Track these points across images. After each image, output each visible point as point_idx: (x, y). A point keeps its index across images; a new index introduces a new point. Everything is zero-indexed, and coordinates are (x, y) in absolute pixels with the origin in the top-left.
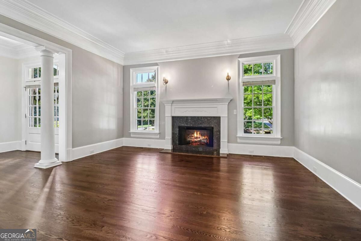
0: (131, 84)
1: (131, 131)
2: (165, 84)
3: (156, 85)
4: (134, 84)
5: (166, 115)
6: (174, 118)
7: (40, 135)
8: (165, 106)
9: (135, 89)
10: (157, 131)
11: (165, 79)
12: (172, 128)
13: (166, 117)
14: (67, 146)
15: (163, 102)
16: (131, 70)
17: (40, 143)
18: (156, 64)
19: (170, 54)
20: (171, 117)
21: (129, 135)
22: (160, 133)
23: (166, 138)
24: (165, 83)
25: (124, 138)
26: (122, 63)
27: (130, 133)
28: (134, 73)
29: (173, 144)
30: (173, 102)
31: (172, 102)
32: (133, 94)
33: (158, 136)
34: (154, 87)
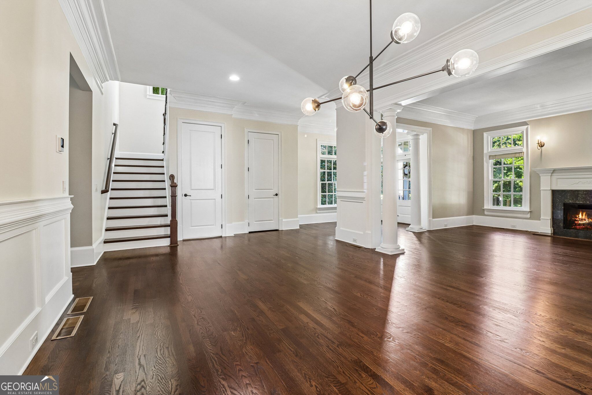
0: (485, 151)
1: (485, 207)
2: (539, 148)
3: (524, 150)
4: (490, 150)
5: (541, 189)
6: (554, 193)
7: (410, 208)
8: (540, 177)
9: (491, 157)
10: (528, 209)
11: (539, 142)
12: (553, 205)
13: (542, 191)
14: (429, 217)
15: (537, 172)
16: (485, 134)
17: (410, 216)
18: (525, 124)
19: (548, 108)
20: (550, 191)
21: (482, 212)
22: (531, 212)
23: (542, 218)
24: (539, 146)
25: (474, 216)
26: (473, 128)
27: (484, 210)
28: (489, 137)
29: (553, 227)
30: (554, 171)
31: (552, 172)
32: (488, 163)
33: (528, 216)
34: (521, 152)
